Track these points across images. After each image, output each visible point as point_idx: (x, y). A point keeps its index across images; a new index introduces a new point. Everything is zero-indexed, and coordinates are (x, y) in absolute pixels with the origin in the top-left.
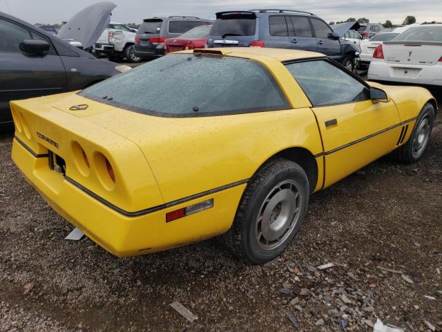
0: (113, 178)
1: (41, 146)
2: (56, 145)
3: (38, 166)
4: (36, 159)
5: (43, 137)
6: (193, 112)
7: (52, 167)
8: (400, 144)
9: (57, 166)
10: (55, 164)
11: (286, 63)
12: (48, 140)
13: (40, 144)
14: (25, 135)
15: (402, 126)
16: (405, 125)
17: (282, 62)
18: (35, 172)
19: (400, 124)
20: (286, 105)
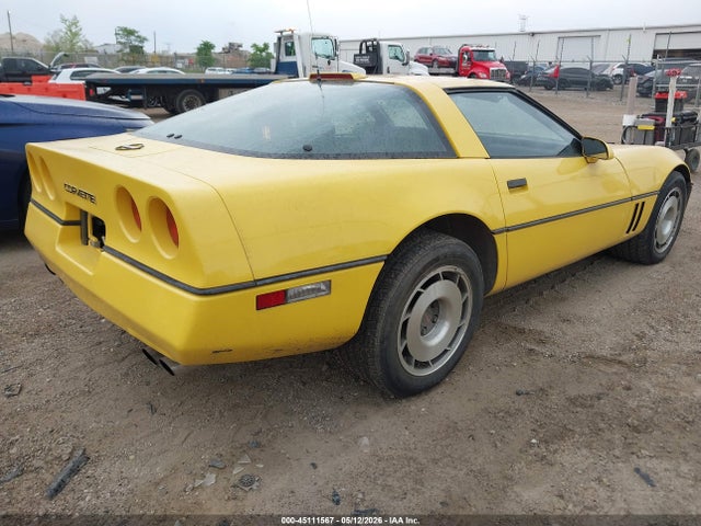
0: (176, 240)
1: (70, 206)
2: (92, 198)
3: (63, 240)
4: (61, 226)
5: (73, 191)
6: (302, 152)
7: (86, 241)
8: (631, 232)
9: (93, 239)
10: (90, 235)
11: (451, 91)
12: (80, 193)
13: (68, 204)
14: (47, 195)
15: (636, 202)
16: (640, 201)
17: (444, 89)
18: (59, 249)
19: (632, 199)
20: (449, 152)
